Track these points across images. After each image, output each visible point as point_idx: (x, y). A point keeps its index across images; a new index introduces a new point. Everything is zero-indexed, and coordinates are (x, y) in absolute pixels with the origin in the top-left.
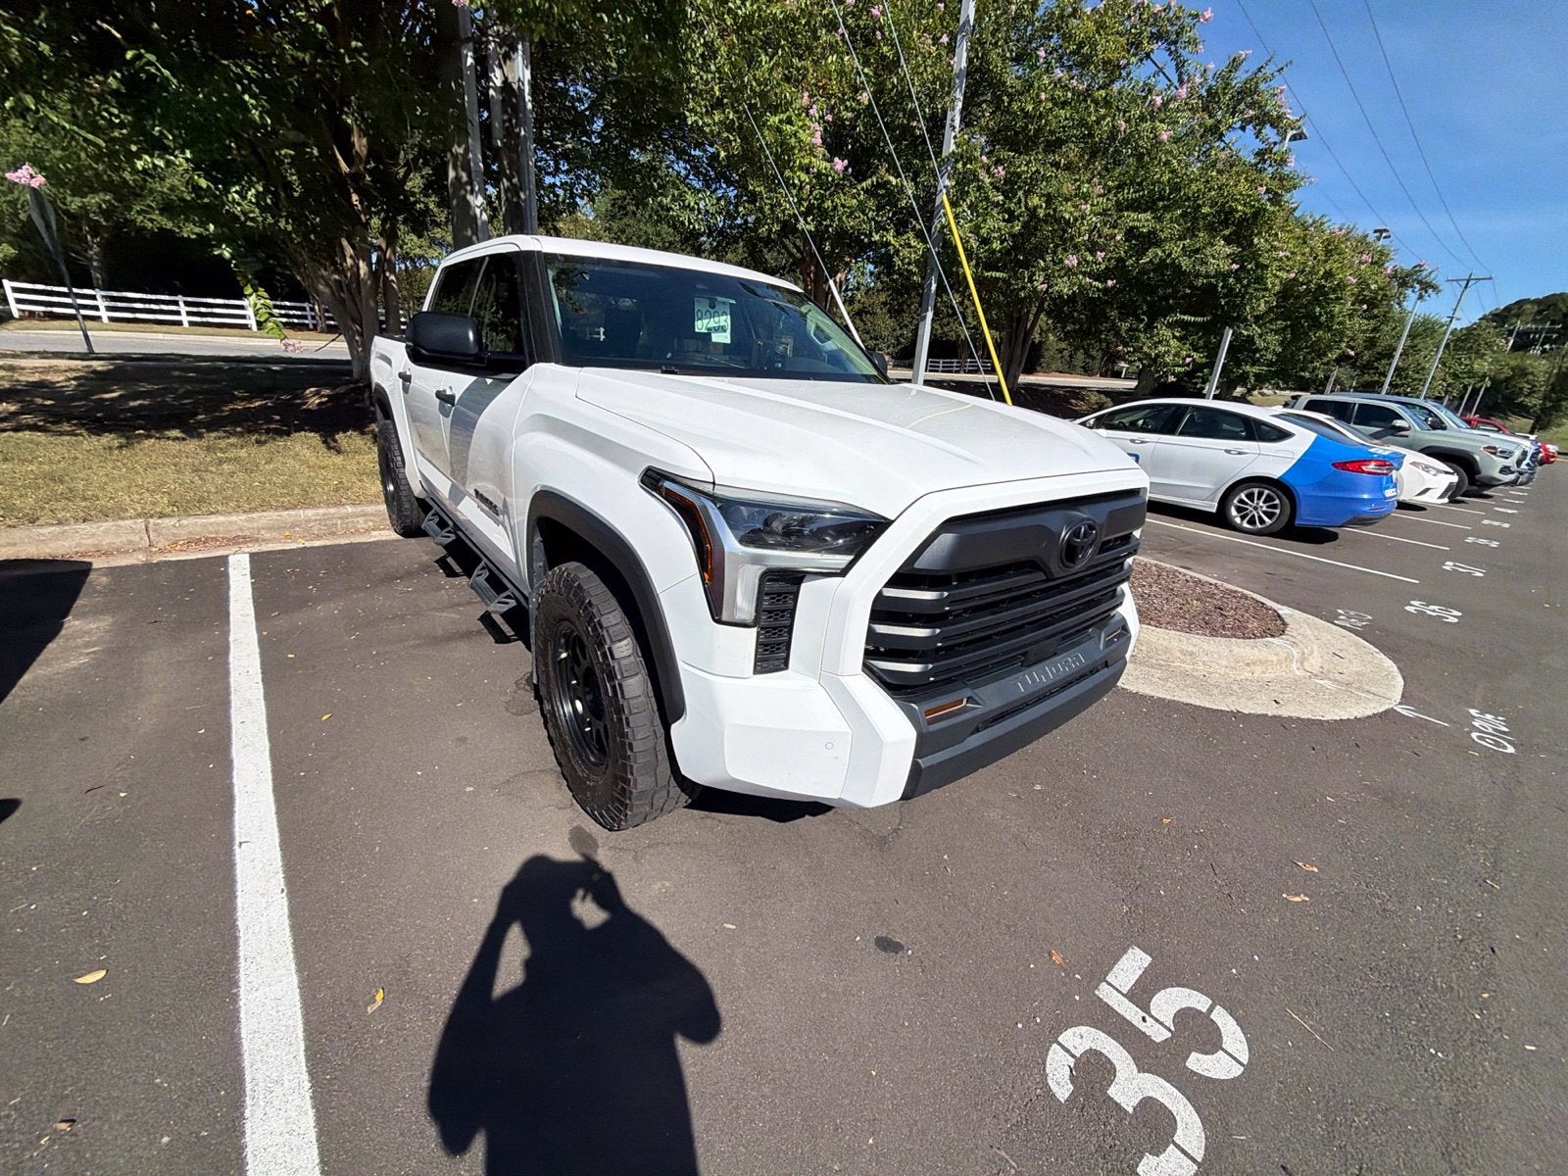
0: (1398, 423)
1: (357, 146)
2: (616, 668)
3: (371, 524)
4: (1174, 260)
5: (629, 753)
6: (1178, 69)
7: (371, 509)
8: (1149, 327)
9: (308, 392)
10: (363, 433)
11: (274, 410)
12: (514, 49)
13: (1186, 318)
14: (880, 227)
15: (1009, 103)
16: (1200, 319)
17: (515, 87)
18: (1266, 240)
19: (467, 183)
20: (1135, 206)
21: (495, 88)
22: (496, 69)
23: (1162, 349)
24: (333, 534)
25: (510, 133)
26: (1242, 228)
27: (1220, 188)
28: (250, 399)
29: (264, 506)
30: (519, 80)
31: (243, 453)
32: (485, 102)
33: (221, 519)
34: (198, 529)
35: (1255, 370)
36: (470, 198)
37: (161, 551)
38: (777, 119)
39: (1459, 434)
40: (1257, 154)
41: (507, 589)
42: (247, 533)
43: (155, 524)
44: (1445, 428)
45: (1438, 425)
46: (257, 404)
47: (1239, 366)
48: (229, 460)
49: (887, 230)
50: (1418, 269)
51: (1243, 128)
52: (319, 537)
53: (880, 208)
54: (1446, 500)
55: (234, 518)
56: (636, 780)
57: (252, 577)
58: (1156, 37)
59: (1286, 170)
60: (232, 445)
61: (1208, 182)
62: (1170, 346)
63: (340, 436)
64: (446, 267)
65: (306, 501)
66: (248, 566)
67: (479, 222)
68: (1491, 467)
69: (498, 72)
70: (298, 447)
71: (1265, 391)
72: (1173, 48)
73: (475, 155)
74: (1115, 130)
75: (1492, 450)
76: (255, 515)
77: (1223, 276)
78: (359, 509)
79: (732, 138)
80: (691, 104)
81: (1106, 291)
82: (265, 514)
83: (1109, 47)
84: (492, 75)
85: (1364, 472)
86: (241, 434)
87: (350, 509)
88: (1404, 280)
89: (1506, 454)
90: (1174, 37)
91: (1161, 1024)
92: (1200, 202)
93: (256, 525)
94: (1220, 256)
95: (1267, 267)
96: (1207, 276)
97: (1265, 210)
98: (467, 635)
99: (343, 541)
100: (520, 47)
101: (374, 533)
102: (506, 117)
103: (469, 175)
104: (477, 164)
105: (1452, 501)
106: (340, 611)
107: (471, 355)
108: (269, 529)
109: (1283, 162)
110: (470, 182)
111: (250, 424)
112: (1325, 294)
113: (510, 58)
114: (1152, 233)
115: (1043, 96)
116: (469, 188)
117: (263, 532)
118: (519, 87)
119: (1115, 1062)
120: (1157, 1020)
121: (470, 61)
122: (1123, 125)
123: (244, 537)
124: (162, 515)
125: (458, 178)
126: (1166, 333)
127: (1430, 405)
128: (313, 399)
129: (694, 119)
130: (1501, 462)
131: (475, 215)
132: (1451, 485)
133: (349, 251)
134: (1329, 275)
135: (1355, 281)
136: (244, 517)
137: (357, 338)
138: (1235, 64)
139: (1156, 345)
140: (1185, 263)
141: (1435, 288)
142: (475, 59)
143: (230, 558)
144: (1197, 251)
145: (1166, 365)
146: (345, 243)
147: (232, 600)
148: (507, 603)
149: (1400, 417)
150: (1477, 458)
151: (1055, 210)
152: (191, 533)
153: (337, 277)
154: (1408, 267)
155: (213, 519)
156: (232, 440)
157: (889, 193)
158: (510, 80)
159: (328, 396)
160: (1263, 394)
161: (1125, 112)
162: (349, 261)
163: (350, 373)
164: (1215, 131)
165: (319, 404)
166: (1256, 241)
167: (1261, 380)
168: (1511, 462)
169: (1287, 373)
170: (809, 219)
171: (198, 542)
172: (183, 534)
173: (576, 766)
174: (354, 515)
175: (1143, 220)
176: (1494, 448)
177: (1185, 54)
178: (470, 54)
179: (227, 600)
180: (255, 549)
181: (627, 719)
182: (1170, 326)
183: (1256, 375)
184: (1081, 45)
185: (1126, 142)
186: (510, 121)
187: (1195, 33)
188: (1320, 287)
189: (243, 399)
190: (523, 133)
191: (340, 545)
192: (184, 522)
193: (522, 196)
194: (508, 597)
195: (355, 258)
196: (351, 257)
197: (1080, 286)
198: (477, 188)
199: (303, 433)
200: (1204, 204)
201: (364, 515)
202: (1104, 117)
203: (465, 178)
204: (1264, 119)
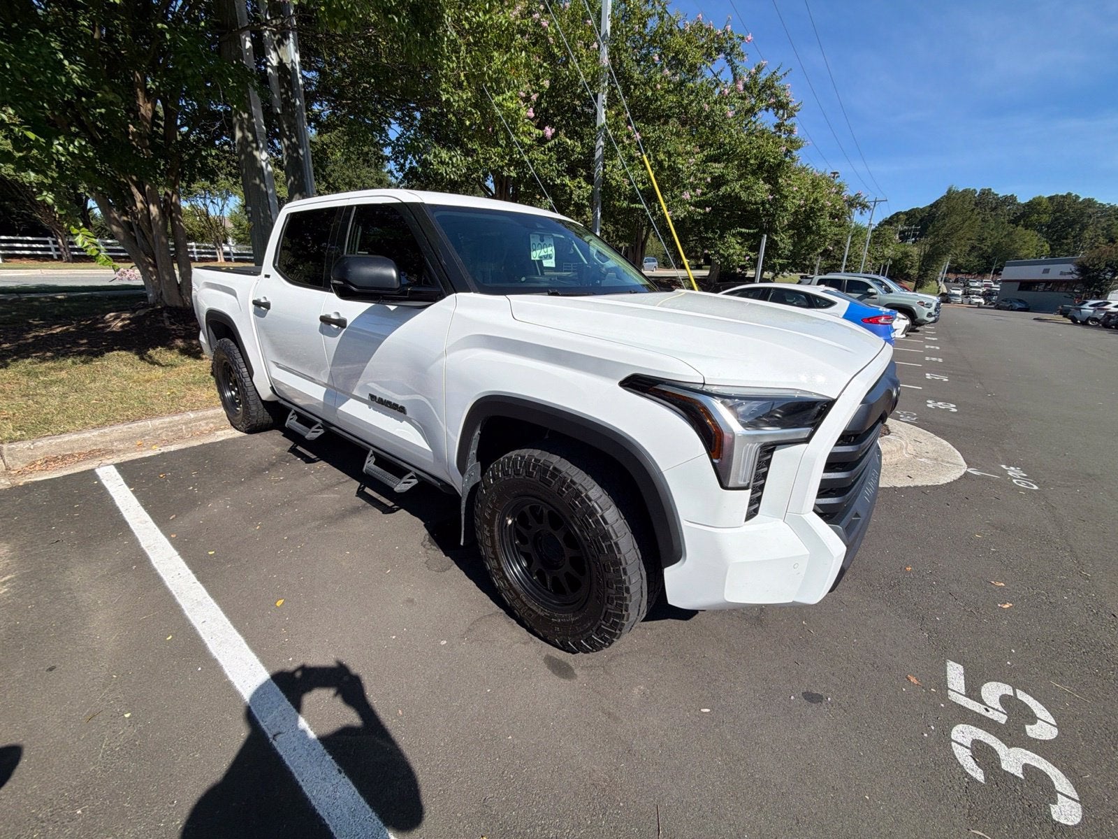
0: (871, 290)
1: (142, 110)
2: (611, 530)
3: (212, 425)
4: (736, 194)
5: (625, 595)
6: (732, 71)
7: (210, 413)
8: (722, 237)
9: (108, 316)
10: (171, 349)
11: (80, 333)
12: (287, 38)
13: (743, 230)
14: (559, 175)
15: (634, 90)
16: (752, 231)
17: (289, 67)
18: (786, 181)
19: (252, 142)
20: (716, 159)
21: (272, 67)
22: (272, 52)
23: (732, 251)
24: (181, 438)
25: (287, 104)
26: (772, 171)
27: (758, 148)
28: (50, 326)
29: (109, 421)
30: (292, 61)
31: (63, 374)
32: (264, 78)
33: (75, 437)
34: (53, 449)
35: (780, 261)
36: (256, 153)
37: (22, 473)
38: (501, 98)
39: (901, 294)
40: (776, 127)
41: (410, 471)
42: (101, 446)
43: (9, 450)
44: (892, 292)
45: (889, 290)
46: (58, 330)
47: (771, 260)
48: (53, 383)
49: (563, 176)
50: (858, 196)
51: (767, 110)
52: (169, 442)
53: (559, 160)
54: (904, 336)
55: (87, 435)
56: (629, 615)
57: (130, 487)
58: (719, 50)
59: (793, 137)
60: (52, 368)
61: (750, 143)
62: (734, 248)
63: (151, 352)
64: (291, 214)
65: (150, 413)
66: (119, 476)
67: (266, 173)
68: (923, 313)
69: (274, 55)
70: (115, 366)
71: (785, 274)
72: (729, 58)
73: (258, 120)
74: (702, 110)
75: (922, 303)
76: (107, 430)
77: (763, 203)
78: (200, 414)
79: (474, 111)
80: (444, 86)
81: (705, 214)
82: (115, 428)
83: (695, 56)
84: (269, 57)
85: (879, 323)
86: (52, 358)
87: (192, 415)
88: (852, 203)
89: (929, 305)
90: (728, 51)
91: (997, 710)
92: (748, 156)
93: (108, 438)
94: (762, 190)
95: (786, 197)
96: (756, 203)
97: (784, 161)
98: (355, 511)
99: (196, 443)
100: (291, 35)
101: (219, 433)
102: (283, 90)
103: (254, 135)
104: (260, 127)
105: (907, 336)
106: (231, 505)
107: (394, 289)
108: (122, 440)
109: (791, 132)
110: (255, 140)
111: (59, 348)
112: (814, 213)
113: (283, 44)
114: (722, 176)
115: (659, 86)
116: (254, 145)
117: (115, 444)
118: (292, 67)
119: (992, 745)
120: (994, 709)
121: (248, 45)
122: (707, 108)
123: (99, 450)
124: (12, 440)
125: (244, 138)
126: (733, 240)
127: (882, 278)
128: (116, 322)
129: (447, 96)
130: (927, 310)
131: (262, 167)
132: (907, 327)
133: (139, 197)
134: (816, 201)
135: (830, 204)
136: (96, 433)
137: (151, 269)
138: (759, 69)
139: (728, 248)
140: (743, 195)
141: (868, 207)
142: (253, 41)
143: (97, 470)
144: (748, 188)
145: (734, 261)
146: (135, 190)
147: (122, 509)
148: (409, 483)
149: (871, 287)
150: (914, 308)
151: (674, 162)
152: (47, 453)
153: (125, 218)
154: (853, 195)
155: (66, 438)
156: (50, 364)
157: (566, 150)
158: (284, 61)
159: (129, 319)
160: (784, 276)
161: (706, 99)
162: (139, 205)
163: (145, 297)
164: (751, 111)
165: (122, 327)
166: (780, 181)
167: (783, 268)
168: (932, 310)
169: (798, 263)
170: (512, 168)
171: (55, 460)
172: (39, 455)
173: (534, 608)
174: (196, 420)
175: (717, 168)
176: (922, 302)
177: (737, 62)
178: (248, 39)
179: (117, 510)
180: (117, 460)
181: (624, 569)
182: (734, 235)
183: (780, 264)
184: (677, 54)
185: (707, 117)
186: (286, 93)
187: (741, 49)
188: (812, 208)
189: (42, 327)
190: (298, 103)
191: (193, 447)
192: (39, 444)
193: (301, 152)
194: (412, 477)
195: (146, 202)
196: (141, 202)
197: (688, 212)
198: (261, 145)
199: (115, 353)
200: (751, 158)
201: (204, 419)
202: (692, 102)
203: (250, 137)
204: (781, 105)
